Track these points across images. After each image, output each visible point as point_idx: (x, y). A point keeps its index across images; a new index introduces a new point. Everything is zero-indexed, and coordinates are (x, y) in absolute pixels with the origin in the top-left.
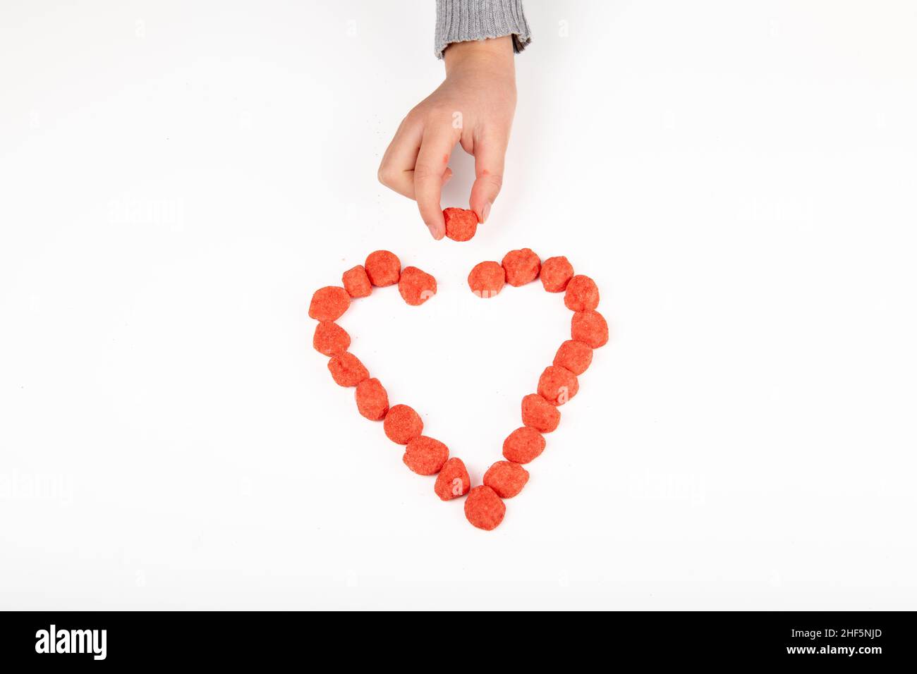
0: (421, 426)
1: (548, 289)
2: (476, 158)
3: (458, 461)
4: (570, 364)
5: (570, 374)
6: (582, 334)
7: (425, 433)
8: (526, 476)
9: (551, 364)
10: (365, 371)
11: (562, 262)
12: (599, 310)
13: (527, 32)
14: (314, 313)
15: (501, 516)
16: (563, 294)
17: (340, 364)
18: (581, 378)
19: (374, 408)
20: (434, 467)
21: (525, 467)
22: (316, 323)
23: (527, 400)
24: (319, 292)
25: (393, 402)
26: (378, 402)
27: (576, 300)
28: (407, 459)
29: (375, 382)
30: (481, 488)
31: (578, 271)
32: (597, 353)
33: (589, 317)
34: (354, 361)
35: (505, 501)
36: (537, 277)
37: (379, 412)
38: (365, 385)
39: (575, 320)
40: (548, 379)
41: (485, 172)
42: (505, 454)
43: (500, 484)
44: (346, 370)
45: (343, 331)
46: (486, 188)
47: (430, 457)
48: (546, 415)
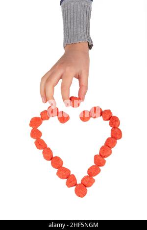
0: (62, 163)
1: (104, 120)
2: (79, 80)
3: (73, 175)
4: (109, 145)
5: (109, 148)
6: (114, 135)
7: (63, 166)
8: (94, 181)
9: (104, 145)
10: (46, 145)
11: (109, 112)
12: (119, 127)
13: (92, 42)
14: (31, 125)
15: (86, 193)
16: (109, 121)
17: (38, 142)
18: (112, 149)
19: (48, 157)
20: (66, 177)
21: (94, 177)
22: (31, 128)
23: (96, 156)
24: (33, 119)
25: (54, 155)
26: (49, 156)
27: (113, 124)
28: (58, 174)
29: (49, 149)
30: (80, 184)
31: (114, 115)
32: (118, 141)
33: (116, 130)
34: (43, 142)
35: (87, 188)
36: (101, 115)
37: (50, 158)
38: (46, 149)
39: (112, 131)
40: (102, 150)
41: (83, 86)
42: (88, 173)
43: (85, 183)
44: (40, 145)
45: (40, 131)
46: (83, 91)
47: (65, 174)
48: (101, 162)
